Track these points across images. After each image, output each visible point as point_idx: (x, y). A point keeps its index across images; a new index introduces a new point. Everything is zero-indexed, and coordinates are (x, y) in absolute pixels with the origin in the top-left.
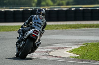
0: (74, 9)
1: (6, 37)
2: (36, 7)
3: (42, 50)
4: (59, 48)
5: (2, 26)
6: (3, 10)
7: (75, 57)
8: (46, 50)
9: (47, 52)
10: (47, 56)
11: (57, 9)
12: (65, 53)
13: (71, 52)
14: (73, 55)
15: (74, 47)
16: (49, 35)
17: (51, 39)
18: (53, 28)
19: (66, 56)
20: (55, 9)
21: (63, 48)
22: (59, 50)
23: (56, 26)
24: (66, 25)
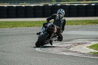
0: (94, 4)
1: (27, 32)
2: (56, 3)
3: (62, 45)
4: (79, 44)
5: (23, 22)
6: (23, 6)
7: (95, 53)
8: (66, 45)
9: (67, 47)
10: (67, 51)
11: (77, 5)
12: (85, 49)
13: (91, 47)
14: (92, 50)
15: (93, 43)
16: (69, 30)
17: (71, 35)
18: (73, 24)
19: (86, 52)
20: (75, 5)
21: (83, 44)
22: (79, 46)
23: (75, 21)
24: (86, 21)
